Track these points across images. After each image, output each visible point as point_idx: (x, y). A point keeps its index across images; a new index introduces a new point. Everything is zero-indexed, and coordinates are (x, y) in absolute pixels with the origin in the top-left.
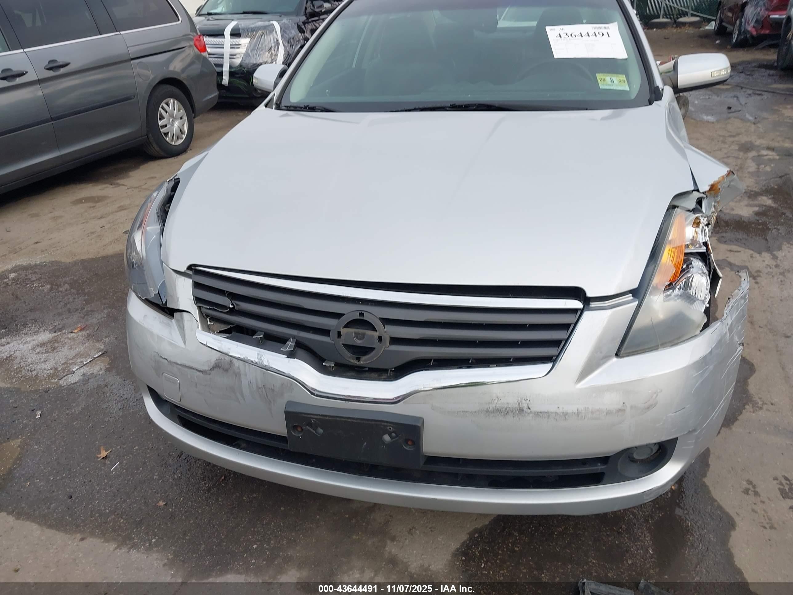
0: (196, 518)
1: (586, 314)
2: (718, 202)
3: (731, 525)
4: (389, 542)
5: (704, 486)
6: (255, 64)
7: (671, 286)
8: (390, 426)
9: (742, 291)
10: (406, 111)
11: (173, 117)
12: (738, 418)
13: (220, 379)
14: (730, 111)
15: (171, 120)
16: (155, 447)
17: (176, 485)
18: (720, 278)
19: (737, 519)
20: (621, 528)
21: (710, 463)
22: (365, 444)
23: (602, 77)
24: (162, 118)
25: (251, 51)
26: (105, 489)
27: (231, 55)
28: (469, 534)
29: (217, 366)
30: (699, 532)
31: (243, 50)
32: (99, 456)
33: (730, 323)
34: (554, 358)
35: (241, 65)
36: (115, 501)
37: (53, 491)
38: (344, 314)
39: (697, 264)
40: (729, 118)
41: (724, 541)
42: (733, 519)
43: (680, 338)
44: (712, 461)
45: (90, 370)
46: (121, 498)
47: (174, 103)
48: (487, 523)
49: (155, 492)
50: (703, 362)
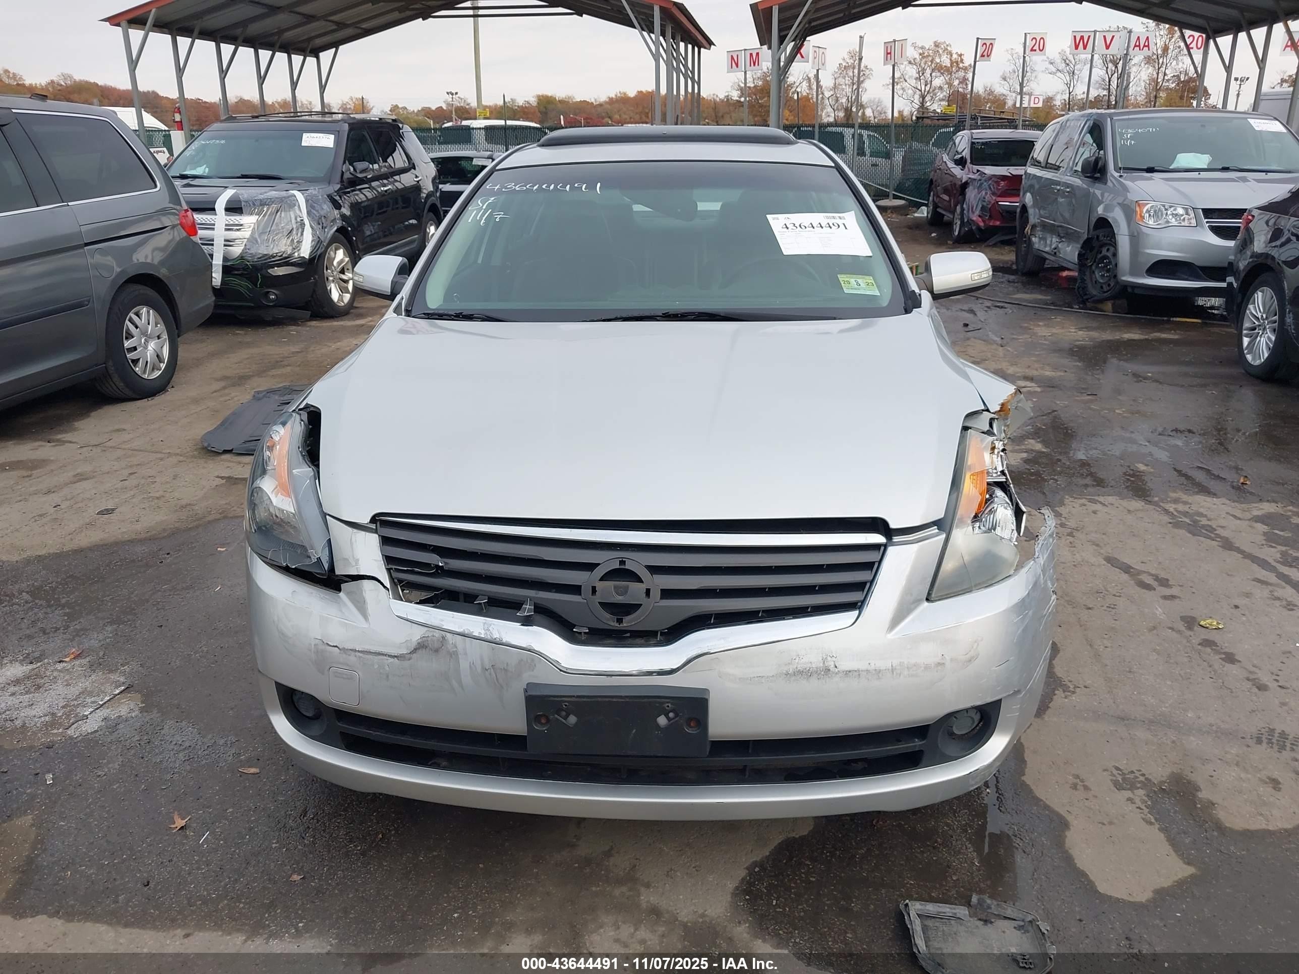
0: (357, 890)
1: (891, 550)
2: (1008, 426)
3: (1065, 825)
4: (643, 889)
5: (1024, 785)
6: (266, 255)
7: (976, 518)
8: (668, 703)
9: (1048, 529)
10: (604, 320)
11: (146, 336)
12: (1050, 705)
13: (425, 664)
14: (967, 329)
15: (143, 340)
16: (260, 806)
17: (311, 853)
18: (1024, 513)
19: (1069, 818)
20: (936, 842)
21: (1026, 759)
22: (634, 731)
23: (846, 280)
24: (129, 336)
25: (260, 236)
26: (199, 868)
27: (226, 240)
28: (747, 868)
29: (422, 646)
30: (1028, 836)
31: (246, 233)
32: (173, 826)
33: (1042, 563)
34: (859, 604)
35: (241, 257)
36: (221, 882)
37: (115, 879)
38: (599, 564)
39: (999, 493)
40: (968, 339)
41: (1059, 843)
42: (1064, 817)
43: (994, 577)
44: (1028, 756)
45: (113, 712)
46: (229, 878)
47: (148, 312)
48: (768, 854)
49: (281, 864)
50: (1022, 606)
